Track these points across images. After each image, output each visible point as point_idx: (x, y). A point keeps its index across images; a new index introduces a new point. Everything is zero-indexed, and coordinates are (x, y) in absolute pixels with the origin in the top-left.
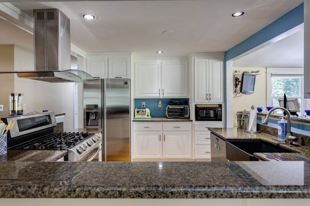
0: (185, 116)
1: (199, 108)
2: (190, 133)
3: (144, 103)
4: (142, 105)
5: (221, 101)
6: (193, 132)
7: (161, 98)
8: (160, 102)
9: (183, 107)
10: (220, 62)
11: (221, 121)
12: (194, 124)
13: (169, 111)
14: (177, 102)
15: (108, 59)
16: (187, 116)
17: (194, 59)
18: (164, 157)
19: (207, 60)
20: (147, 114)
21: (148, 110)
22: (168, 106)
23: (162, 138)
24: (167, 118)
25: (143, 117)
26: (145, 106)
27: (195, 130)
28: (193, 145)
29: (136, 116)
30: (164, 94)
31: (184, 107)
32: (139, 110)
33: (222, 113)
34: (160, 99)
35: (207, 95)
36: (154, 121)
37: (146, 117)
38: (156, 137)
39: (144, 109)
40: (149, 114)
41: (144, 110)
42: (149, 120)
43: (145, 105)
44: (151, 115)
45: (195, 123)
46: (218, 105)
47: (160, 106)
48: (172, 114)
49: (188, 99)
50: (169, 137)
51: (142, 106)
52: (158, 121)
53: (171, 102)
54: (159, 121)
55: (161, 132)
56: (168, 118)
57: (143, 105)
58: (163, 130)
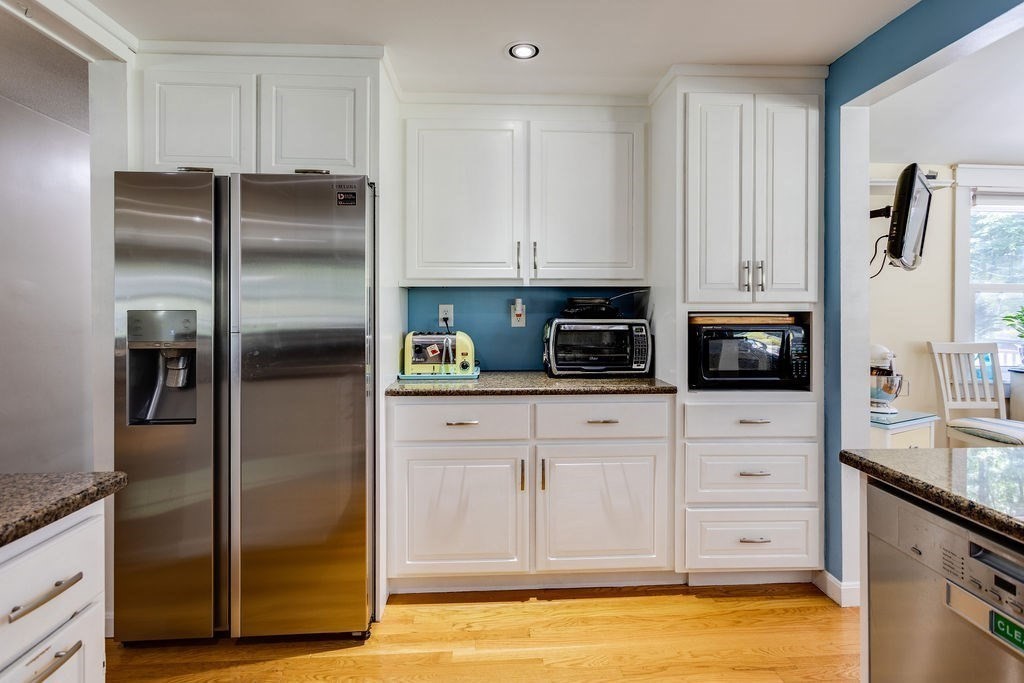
0: (635, 366)
1: (708, 331)
2: (665, 445)
3: (447, 310)
4: (442, 316)
5: (807, 298)
6: (679, 442)
7: (527, 284)
8: (520, 306)
9: (621, 328)
10: (804, 111)
11: (808, 390)
12: (684, 407)
13: (559, 343)
14: (597, 301)
15: (258, 79)
16: (642, 366)
17: (685, 96)
18: (541, 568)
19: (747, 101)
20: (459, 359)
21: (464, 342)
22: (557, 321)
23: (533, 475)
24: (552, 375)
25: (442, 369)
26: (451, 323)
27: (689, 433)
28: (679, 508)
29: (411, 370)
30: (539, 268)
31: (631, 325)
32: (420, 339)
33: (808, 354)
34: (519, 290)
35: (743, 268)
36: (494, 393)
37: (454, 369)
38: (505, 471)
39: (449, 333)
40: (470, 359)
41: (447, 340)
42: (471, 386)
43: (451, 316)
44: (477, 363)
45: (687, 403)
46: (791, 314)
47: (518, 322)
48: (575, 359)
49: (648, 288)
50: (562, 470)
51: (438, 320)
52: (511, 393)
53: (571, 303)
54: (518, 393)
55: (527, 448)
56: (559, 377)
57: (446, 320)
58: (539, 435)
